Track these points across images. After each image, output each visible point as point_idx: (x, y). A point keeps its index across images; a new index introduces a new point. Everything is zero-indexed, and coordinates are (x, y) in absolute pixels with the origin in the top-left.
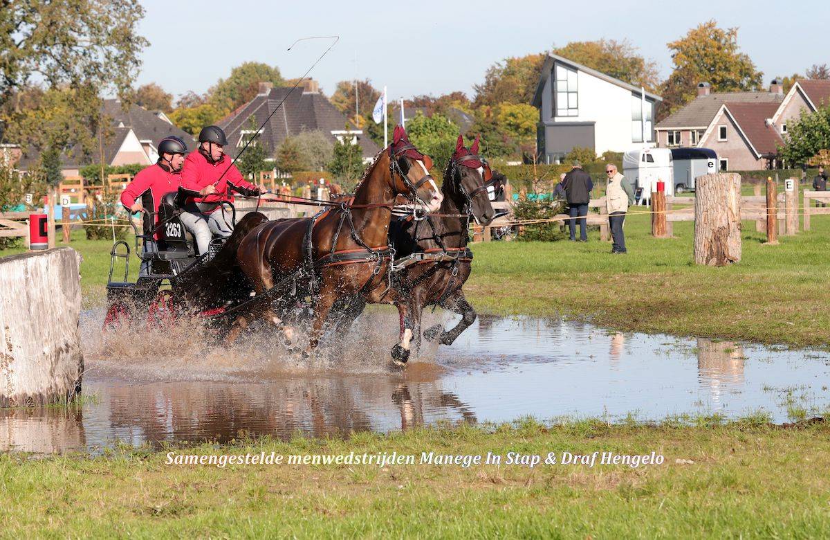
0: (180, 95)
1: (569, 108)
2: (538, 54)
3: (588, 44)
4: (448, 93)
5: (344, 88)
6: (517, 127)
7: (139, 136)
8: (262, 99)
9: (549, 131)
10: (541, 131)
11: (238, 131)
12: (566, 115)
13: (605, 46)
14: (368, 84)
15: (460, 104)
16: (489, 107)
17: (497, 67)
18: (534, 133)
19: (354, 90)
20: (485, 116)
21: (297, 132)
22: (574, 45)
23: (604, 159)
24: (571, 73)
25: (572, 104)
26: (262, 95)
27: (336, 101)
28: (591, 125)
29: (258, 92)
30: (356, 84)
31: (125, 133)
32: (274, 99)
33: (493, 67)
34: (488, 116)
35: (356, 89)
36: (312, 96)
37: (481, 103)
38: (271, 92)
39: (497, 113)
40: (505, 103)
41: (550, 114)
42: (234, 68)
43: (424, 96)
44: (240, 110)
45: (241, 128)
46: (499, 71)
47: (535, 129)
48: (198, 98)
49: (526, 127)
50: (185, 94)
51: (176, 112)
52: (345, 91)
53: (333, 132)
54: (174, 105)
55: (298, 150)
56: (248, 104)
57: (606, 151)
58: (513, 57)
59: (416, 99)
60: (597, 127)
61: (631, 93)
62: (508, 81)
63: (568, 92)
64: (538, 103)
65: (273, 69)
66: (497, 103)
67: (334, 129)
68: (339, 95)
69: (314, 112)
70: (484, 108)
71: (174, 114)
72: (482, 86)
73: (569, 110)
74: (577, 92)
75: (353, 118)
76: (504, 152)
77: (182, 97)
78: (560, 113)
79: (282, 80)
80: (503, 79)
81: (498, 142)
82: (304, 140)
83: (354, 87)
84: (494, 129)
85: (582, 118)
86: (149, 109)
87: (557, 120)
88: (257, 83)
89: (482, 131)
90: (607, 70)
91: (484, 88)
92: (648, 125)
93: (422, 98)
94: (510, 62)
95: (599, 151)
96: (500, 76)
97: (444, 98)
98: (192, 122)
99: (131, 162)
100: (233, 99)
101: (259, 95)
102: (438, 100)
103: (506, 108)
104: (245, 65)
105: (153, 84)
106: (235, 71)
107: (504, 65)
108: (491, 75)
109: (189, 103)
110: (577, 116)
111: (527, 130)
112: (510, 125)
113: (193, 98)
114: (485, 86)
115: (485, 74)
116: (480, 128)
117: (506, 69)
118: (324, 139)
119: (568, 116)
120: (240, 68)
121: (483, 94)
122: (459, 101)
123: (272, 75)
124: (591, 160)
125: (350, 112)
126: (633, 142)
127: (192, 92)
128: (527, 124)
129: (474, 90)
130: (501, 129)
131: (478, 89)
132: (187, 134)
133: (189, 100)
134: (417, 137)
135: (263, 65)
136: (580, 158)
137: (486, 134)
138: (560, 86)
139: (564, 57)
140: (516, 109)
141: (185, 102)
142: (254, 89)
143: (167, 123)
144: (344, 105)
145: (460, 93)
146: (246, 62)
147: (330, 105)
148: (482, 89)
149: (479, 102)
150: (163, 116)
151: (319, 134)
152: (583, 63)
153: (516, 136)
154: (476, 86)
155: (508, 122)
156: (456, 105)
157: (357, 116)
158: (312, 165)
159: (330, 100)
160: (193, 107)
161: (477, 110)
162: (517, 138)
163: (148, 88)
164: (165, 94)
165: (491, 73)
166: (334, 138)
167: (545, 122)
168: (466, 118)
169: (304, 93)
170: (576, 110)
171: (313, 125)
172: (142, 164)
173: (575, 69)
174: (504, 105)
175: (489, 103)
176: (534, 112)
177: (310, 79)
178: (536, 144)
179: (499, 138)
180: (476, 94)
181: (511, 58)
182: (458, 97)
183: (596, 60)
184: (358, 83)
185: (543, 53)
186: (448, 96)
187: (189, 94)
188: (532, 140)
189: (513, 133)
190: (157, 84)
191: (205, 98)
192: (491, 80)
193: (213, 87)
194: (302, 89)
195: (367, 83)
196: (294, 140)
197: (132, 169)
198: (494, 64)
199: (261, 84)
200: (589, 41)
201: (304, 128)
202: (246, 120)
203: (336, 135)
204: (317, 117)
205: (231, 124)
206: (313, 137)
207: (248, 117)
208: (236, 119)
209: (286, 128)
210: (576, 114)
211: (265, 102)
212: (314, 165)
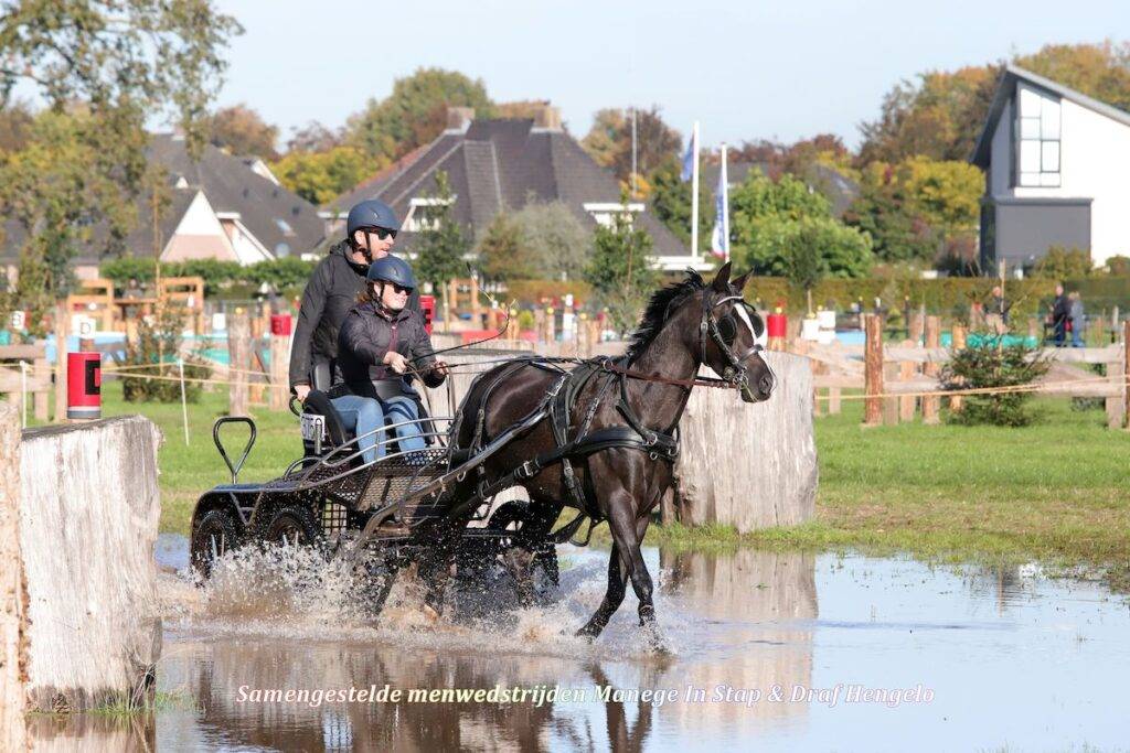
0: (293, 128)
1: (1042, 171)
2: (984, 66)
3: (1082, 49)
4: (809, 136)
5: (606, 121)
6: (940, 205)
7: (216, 204)
8: (452, 140)
9: (1003, 215)
10: (988, 215)
11: (406, 200)
12: (1037, 184)
13: (1113, 53)
14: (658, 114)
15: (832, 158)
16: (887, 165)
17: (905, 89)
18: (973, 218)
19: (629, 126)
20: (880, 182)
21: (518, 203)
22: (1055, 49)
23: (1108, 270)
24: (1047, 103)
25: (1050, 164)
26: (454, 132)
27: (593, 146)
28: (1086, 204)
29: (445, 125)
30: (634, 116)
31: (188, 198)
32: (477, 139)
33: (897, 89)
34: (887, 182)
35: (634, 125)
36: (549, 136)
37: (872, 158)
38: (471, 127)
39: (904, 176)
40: (919, 157)
41: (1007, 182)
42: (399, 78)
43: (763, 142)
44: (411, 160)
45: (413, 194)
46: (907, 96)
47: (975, 208)
48: (328, 135)
49: (957, 206)
50: (303, 127)
51: (286, 161)
52: (609, 127)
53: (589, 207)
54: (281, 147)
55: (519, 239)
56: (426, 148)
57: (1113, 255)
58: (936, 72)
59: (748, 147)
60: (1094, 207)
62: (925, 116)
63: (1042, 141)
64: (983, 160)
65: (473, 84)
66: (903, 156)
67: (590, 200)
68: (597, 135)
69: (553, 168)
70: (879, 168)
71: (282, 165)
72: (876, 125)
73: (1044, 175)
74: (1059, 141)
75: (627, 180)
76: (916, 253)
77: (297, 132)
78: (1024, 179)
79: (490, 105)
80: (916, 112)
81: (904, 232)
82: (532, 220)
83: (629, 120)
84: (898, 208)
85: (1067, 192)
86: (234, 153)
87: (1019, 193)
88: (444, 109)
89: (876, 211)
90: (1115, 100)
91: (879, 129)
93: (758, 145)
94: (928, 79)
95: (1100, 256)
96: (911, 106)
97: (801, 147)
98: (317, 179)
99: (199, 254)
100: (397, 138)
101: (447, 132)
102: (790, 150)
103: (923, 167)
104: (420, 73)
105: (241, 106)
106: (400, 85)
107: (918, 84)
108: (894, 104)
109: (310, 143)
110: (1059, 187)
111: (961, 213)
112: (928, 201)
113: (319, 135)
114: (881, 125)
115: (882, 101)
116: (871, 206)
117: (921, 93)
118: (570, 219)
119: (1041, 187)
120: (410, 79)
121: (875, 139)
122: (830, 153)
123: (470, 93)
124: (1083, 273)
125: (620, 168)
127: (318, 124)
128: (961, 199)
129: (860, 132)
130: (910, 207)
131: (867, 130)
132: (307, 204)
133: (310, 138)
134: (750, 220)
135: (455, 75)
136: (1062, 267)
137: (881, 217)
138: (1027, 127)
139: (1035, 72)
140: (940, 170)
141: (303, 142)
142: (440, 120)
143: (268, 181)
144: (608, 155)
145: (831, 137)
146: (421, 68)
147: (582, 153)
148: (873, 129)
149: (867, 155)
150: (260, 168)
151: (560, 209)
152: (1069, 83)
153: (940, 223)
154: (865, 124)
155: (924, 196)
156: (825, 160)
157: (634, 176)
158: (544, 269)
159: (582, 145)
160: (318, 151)
161: (865, 171)
162: (940, 227)
163: (231, 113)
164: (264, 126)
165: (893, 99)
166: (589, 218)
167: (998, 197)
168: (841, 184)
169: (535, 130)
170: (1057, 175)
171: (550, 192)
172: (221, 258)
173: (1057, 96)
174: (917, 162)
175: (888, 156)
176: (975, 176)
177: (546, 104)
178: (978, 240)
179: (907, 225)
180: (864, 139)
181: (931, 71)
182: (827, 143)
183: (1095, 78)
184: (637, 113)
185: (996, 64)
186: (808, 143)
187: (312, 127)
188: (971, 231)
189: (934, 217)
190: (250, 106)
191: (342, 135)
192: (893, 112)
193: (356, 115)
194: (530, 122)
195: (654, 113)
196: (515, 219)
197: (200, 268)
198: (898, 82)
199: (451, 110)
200: (1083, 43)
201: (532, 197)
202: (421, 179)
203: (595, 212)
204: (558, 177)
205: (392, 187)
206: (550, 214)
207: (425, 175)
208: (401, 178)
209: (499, 196)
210: (1056, 184)
211: (458, 145)
212: (550, 267)
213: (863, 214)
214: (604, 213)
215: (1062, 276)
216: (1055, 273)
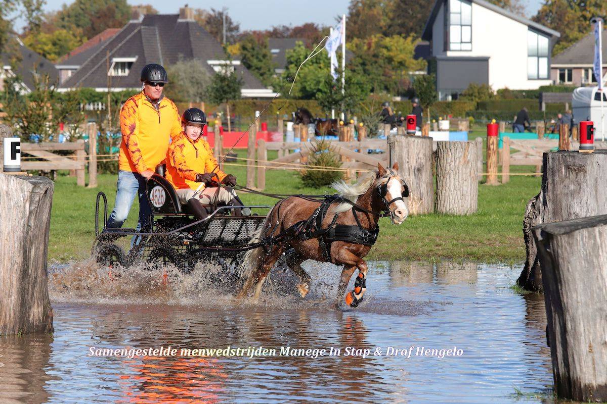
1: (461, 42)
8: (134, 26)
9: (441, 66)
10: (432, 66)
11: (111, 58)
12: (459, 49)
21: (174, 61)
24: (464, 5)
25: (466, 38)
26: (135, 21)
28: (485, 60)
29: (130, 18)
32: (148, 25)
34: (370, 48)
36: (187, 24)
38: (144, 19)
41: (442, 48)
45: (113, 56)
53: (210, 62)
55: (176, 81)
56: (121, 28)
57: (501, 88)
60: (490, 61)
61: (526, 28)
63: (462, 26)
67: (211, 59)
69: (190, 41)
73: (463, 44)
74: (471, 26)
78: (452, 46)
82: (182, 70)
84: (376, 62)
85: (475, 54)
87: (450, 54)
89: (364, 64)
92: (544, 62)
101: (131, 22)
110: (471, 51)
118: (203, 69)
119: (461, 50)
126: (529, 79)
136: (477, 95)
138: (453, 18)
143: (26, 49)
147: (205, 33)
151: (196, 62)
158: (189, 96)
166: (210, 68)
167: (437, 56)
169: (180, 21)
170: (470, 44)
171: (190, 54)
173: (469, 1)
177: (186, 6)
194: (178, 17)
196: (173, 69)
201: (181, 57)
202: (118, 47)
203: (214, 65)
204: (193, 47)
205: (101, 52)
206: (191, 66)
207: (120, 45)
208: (106, 46)
209: (161, 57)
210: (470, 49)
211: (138, 29)
212: (192, 96)
213: (357, 66)
214: (217, 65)
215: (477, 100)
216: (473, 98)
